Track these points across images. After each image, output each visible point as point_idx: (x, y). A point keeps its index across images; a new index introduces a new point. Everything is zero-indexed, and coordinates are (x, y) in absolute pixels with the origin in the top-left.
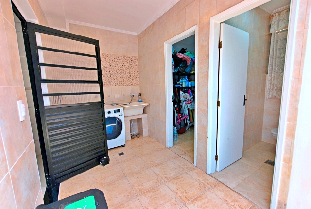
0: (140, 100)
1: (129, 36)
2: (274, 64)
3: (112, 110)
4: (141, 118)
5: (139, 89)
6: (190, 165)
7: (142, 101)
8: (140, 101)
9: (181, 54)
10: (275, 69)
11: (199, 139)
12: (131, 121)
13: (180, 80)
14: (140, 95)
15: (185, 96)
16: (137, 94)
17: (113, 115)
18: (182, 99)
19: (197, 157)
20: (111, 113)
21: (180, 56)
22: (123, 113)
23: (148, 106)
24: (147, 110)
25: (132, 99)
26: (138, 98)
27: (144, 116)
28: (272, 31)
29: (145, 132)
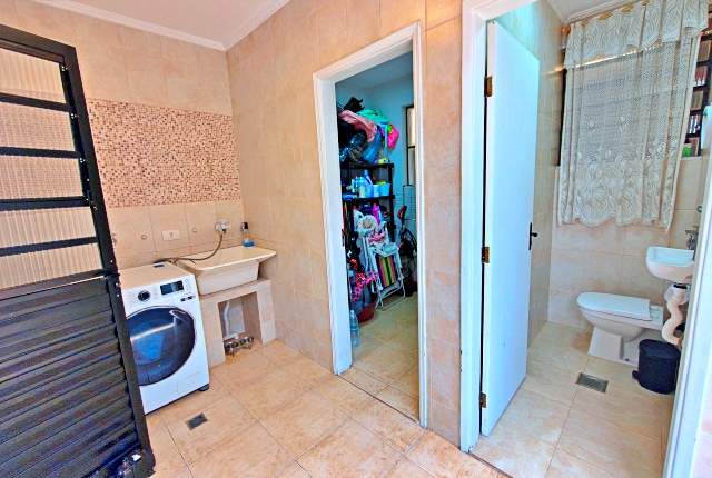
0: (246, 241)
1: (199, 51)
2: (573, 144)
3: (153, 288)
4: (254, 294)
5: (241, 209)
6: (411, 428)
7: (251, 244)
8: (246, 245)
9: (351, 113)
10: (576, 155)
11: (433, 356)
12: (222, 306)
13: (353, 181)
14: (246, 227)
15: (367, 222)
16: (234, 225)
17: (158, 301)
18: (360, 230)
19: (429, 403)
20: (152, 297)
21: (351, 117)
22: (194, 292)
23: (271, 258)
24: (269, 270)
25: (222, 239)
26: (238, 235)
27: (262, 288)
28: (568, 64)
29: (267, 330)
